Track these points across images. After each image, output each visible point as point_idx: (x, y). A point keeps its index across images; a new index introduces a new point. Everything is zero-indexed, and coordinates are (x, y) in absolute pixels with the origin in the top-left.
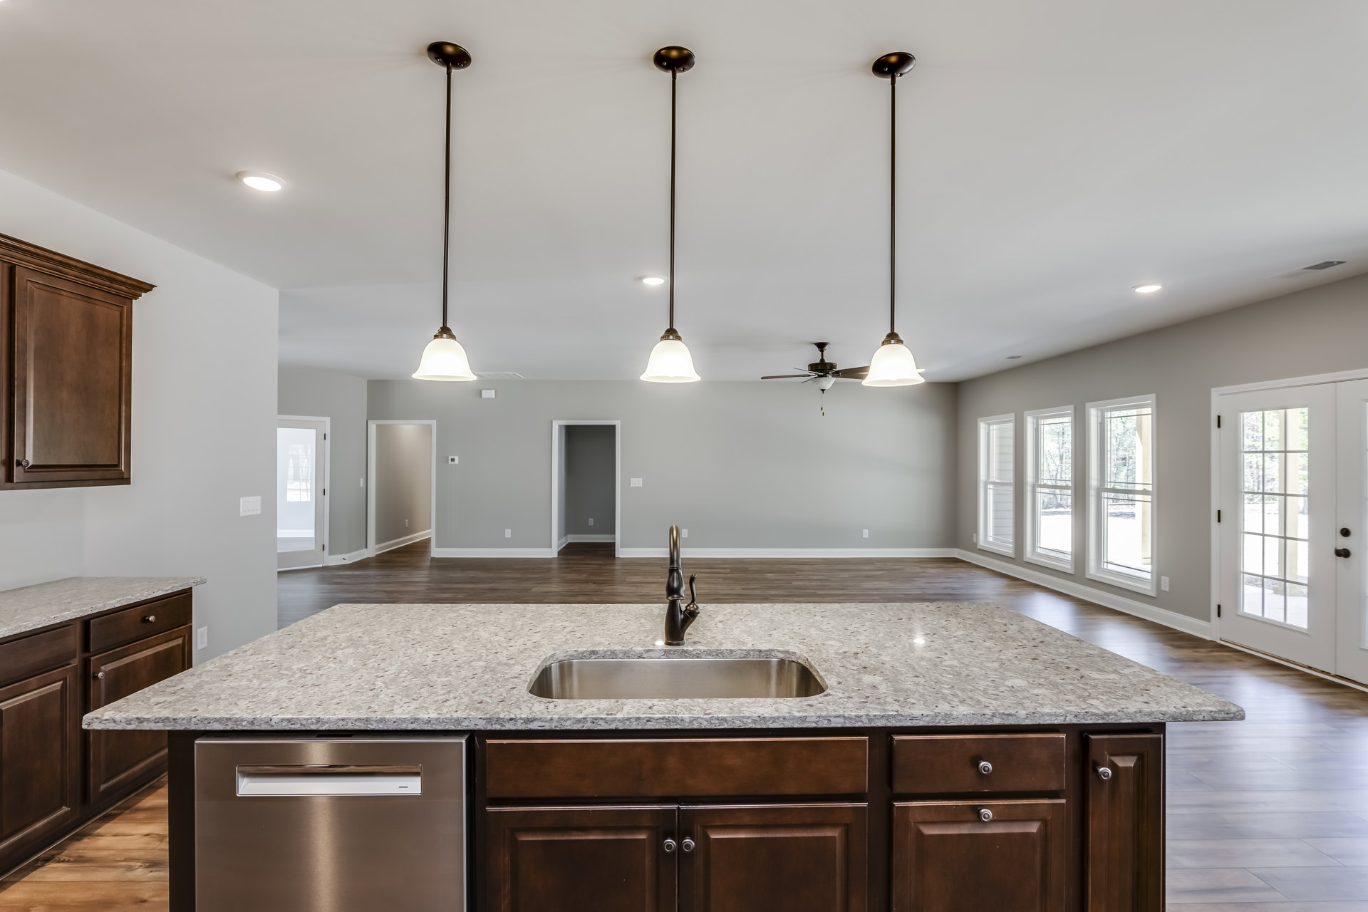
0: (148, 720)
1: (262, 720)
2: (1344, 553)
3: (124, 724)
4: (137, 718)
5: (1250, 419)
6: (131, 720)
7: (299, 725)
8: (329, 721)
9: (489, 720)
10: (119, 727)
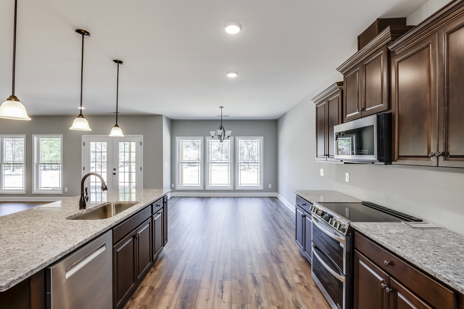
0: (35, 269)
1: (72, 248)
2: (114, 174)
3: (25, 277)
4: (31, 271)
5: (93, 144)
6: (28, 273)
7: (81, 244)
8: (88, 238)
9: (116, 222)
10: (23, 279)
